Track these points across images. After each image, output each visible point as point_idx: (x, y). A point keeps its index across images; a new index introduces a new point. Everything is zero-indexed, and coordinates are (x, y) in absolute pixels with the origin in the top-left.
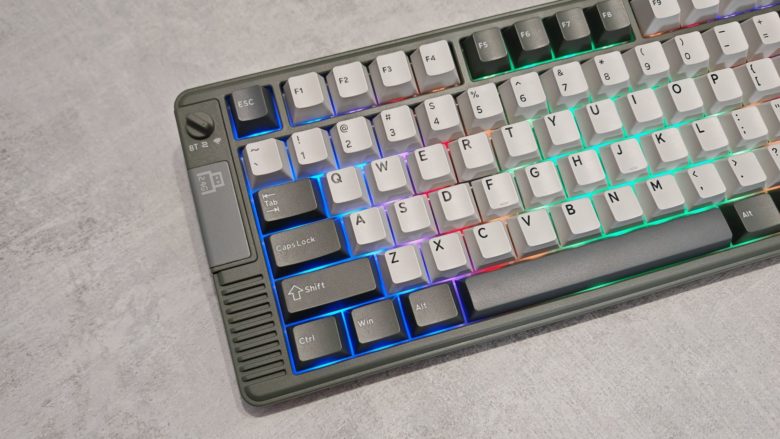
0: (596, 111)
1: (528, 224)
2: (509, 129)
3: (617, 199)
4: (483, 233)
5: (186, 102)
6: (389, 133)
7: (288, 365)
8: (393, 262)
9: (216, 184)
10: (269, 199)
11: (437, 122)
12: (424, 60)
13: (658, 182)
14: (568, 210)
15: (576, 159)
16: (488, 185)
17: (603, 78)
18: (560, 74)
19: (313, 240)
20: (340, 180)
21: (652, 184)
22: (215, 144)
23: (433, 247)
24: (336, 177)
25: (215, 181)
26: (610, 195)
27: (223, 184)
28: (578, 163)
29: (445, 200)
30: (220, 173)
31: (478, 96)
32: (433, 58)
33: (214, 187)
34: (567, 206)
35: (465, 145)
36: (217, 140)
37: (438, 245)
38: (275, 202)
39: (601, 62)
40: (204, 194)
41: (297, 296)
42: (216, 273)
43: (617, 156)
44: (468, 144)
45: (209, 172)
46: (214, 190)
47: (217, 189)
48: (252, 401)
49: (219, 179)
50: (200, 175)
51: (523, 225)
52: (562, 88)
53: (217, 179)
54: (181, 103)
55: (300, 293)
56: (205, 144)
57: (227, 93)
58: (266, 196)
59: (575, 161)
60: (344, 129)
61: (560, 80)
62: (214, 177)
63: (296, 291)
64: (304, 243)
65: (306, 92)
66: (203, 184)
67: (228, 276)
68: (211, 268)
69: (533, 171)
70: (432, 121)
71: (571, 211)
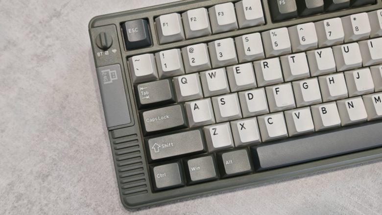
0: (347, 50)
1: (298, 118)
2: (293, 57)
3: (353, 107)
4: (270, 121)
5: (96, 25)
6: (218, 55)
7: (149, 188)
8: (214, 134)
9: (112, 78)
10: (144, 90)
11: (249, 50)
12: (245, 9)
13: (379, 98)
14: (323, 111)
15: (331, 79)
16: (277, 91)
17: (354, 29)
18: (328, 25)
19: (168, 117)
20: (186, 82)
21: (375, 99)
22: (113, 52)
23: (239, 127)
24: (184, 80)
25: (112, 75)
26: (349, 103)
27: (116, 78)
28: (332, 82)
29: (250, 99)
30: (115, 71)
31: (276, 35)
32: (250, 8)
33: (112, 79)
34: (322, 108)
35: (264, 65)
36: (114, 51)
37: (242, 126)
38: (147, 93)
39: (355, 19)
40: (105, 83)
41: (157, 150)
42: (111, 131)
43: (356, 79)
44: (266, 65)
45: (109, 70)
46: (111, 82)
47: (113, 81)
48: (127, 206)
49: (115, 75)
50: (103, 71)
51: (295, 117)
52: (328, 34)
53: (113, 74)
54: (92, 25)
55: (159, 148)
56: (107, 53)
57: (122, 21)
58: (142, 89)
59: (330, 81)
60: (192, 51)
61: (327, 29)
62: (112, 73)
63: (156, 147)
64: (162, 118)
65: (170, 25)
66: (105, 77)
67: (117, 133)
68: (108, 128)
69: (305, 85)
70: (246, 49)
71: (324, 112)
